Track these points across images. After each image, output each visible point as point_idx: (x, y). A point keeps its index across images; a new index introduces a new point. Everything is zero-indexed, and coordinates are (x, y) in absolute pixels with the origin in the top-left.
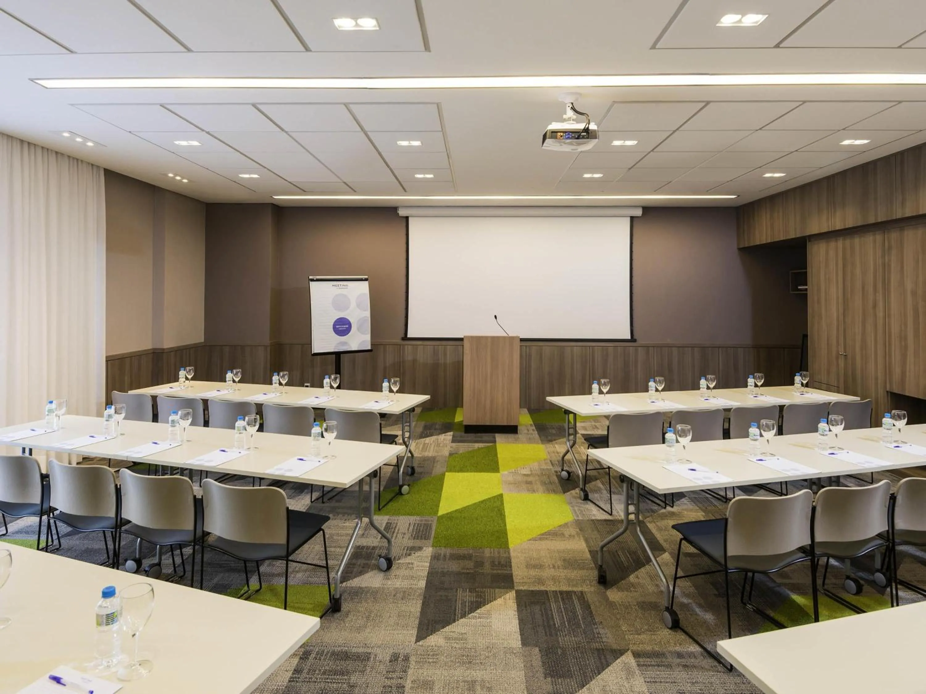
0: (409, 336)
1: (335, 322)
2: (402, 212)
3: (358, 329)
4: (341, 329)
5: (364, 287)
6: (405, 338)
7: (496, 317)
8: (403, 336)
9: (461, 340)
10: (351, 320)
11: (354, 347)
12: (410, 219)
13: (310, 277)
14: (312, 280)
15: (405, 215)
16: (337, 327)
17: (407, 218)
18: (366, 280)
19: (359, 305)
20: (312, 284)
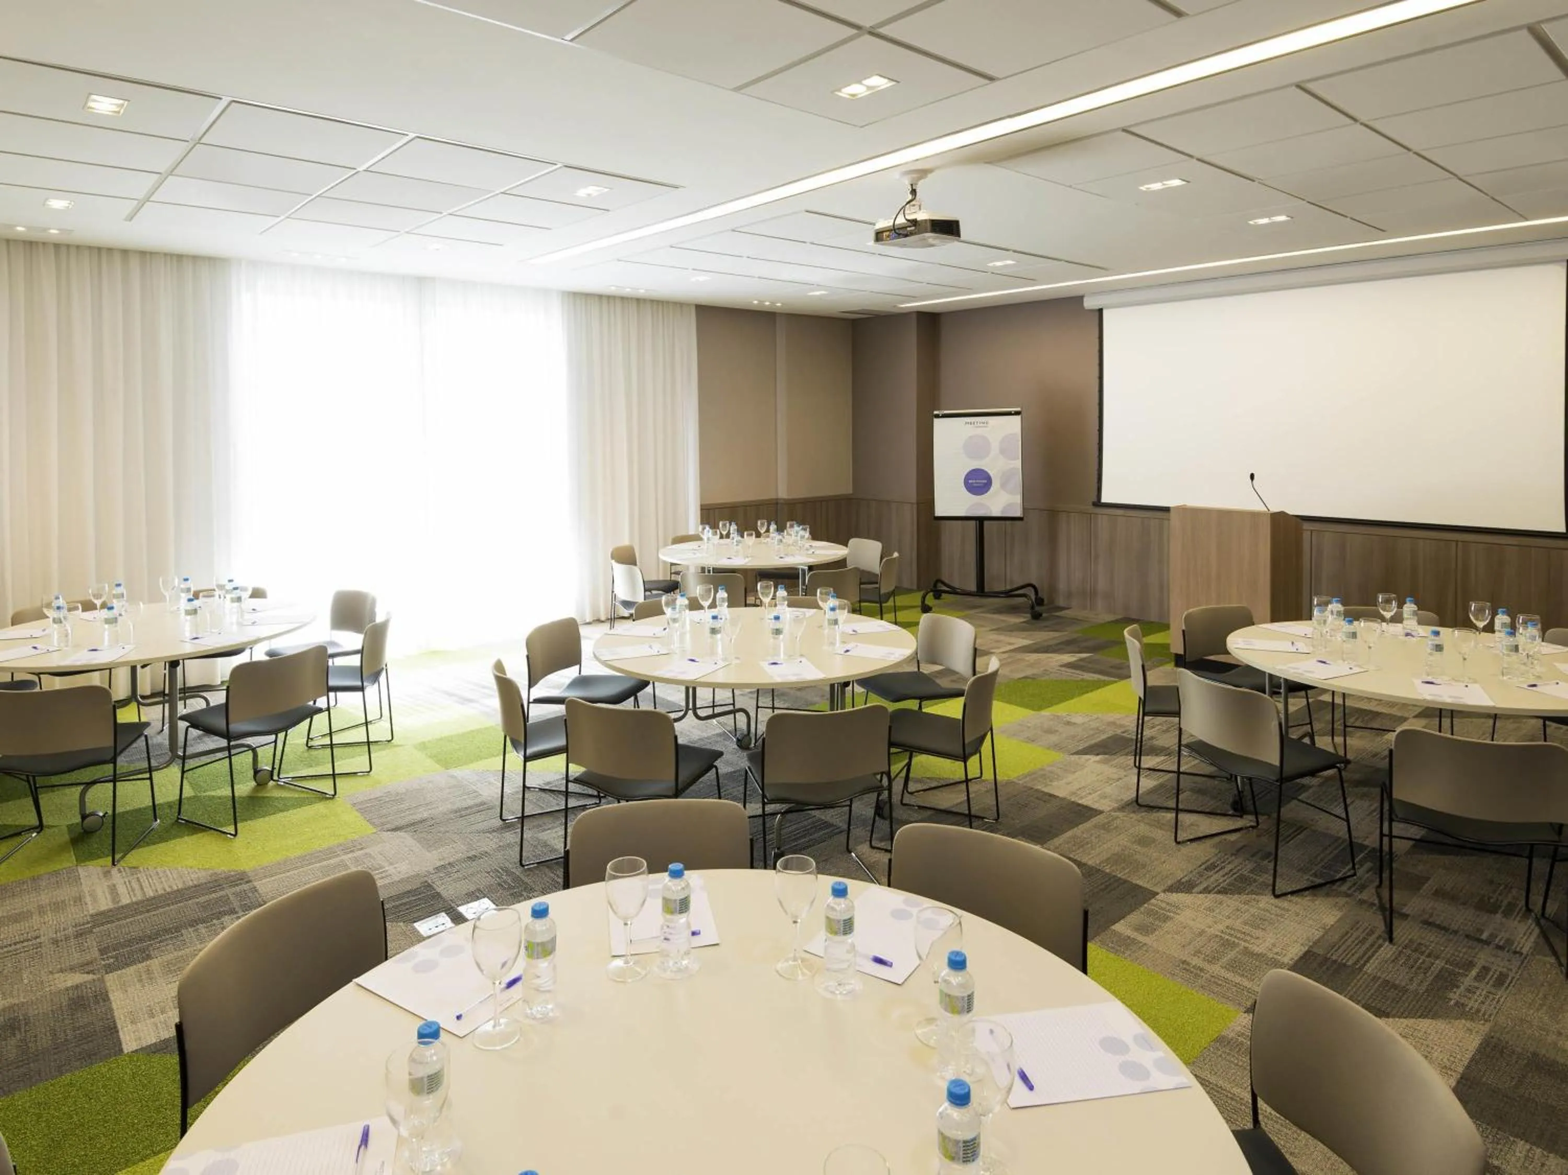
0: (1104, 499)
1: (967, 475)
2: (1090, 303)
3: (1003, 486)
4: (975, 485)
5: (1013, 425)
6: (1098, 503)
7: (1252, 476)
8: (1095, 499)
9: (1167, 510)
10: (991, 473)
11: (996, 513)
12: (1105, 313)
13: (936, 412)
14: (937, 416)
15: (1097, 308)
16: (970, 481)
17: (1100, 311)
18: (1017, 413)
19: (1003, 451)
20: (936, 421)
